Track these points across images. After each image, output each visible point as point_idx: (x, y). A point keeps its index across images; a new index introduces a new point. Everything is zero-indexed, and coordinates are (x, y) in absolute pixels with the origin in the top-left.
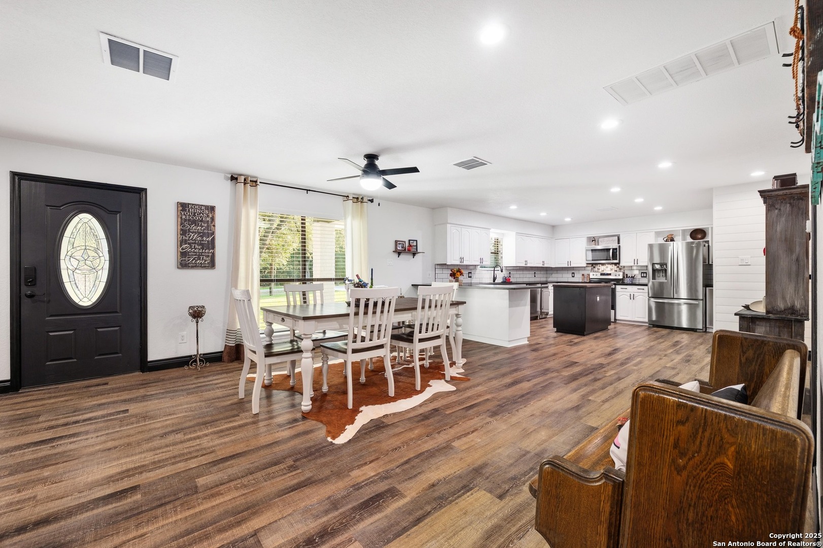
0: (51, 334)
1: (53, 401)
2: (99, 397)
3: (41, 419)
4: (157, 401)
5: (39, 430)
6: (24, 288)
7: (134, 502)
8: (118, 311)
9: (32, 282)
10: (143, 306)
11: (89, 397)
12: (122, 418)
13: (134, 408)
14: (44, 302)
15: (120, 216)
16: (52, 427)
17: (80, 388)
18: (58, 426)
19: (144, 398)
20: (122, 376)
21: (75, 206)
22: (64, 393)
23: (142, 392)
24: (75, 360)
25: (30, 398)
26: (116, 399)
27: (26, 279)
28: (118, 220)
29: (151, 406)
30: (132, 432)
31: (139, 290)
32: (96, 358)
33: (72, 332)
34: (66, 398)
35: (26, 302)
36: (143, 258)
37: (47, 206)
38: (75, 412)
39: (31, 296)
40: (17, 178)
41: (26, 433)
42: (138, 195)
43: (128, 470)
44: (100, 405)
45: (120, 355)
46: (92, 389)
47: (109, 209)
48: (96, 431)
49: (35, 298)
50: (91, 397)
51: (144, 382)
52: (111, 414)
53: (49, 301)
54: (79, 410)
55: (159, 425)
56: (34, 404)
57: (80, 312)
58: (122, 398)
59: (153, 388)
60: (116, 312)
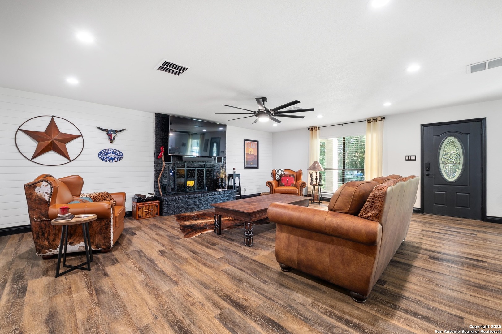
0: (436, 192)
1: (438, 221)
2: (459, 225)
3: (435, 225)
4: (494, 236)
5: (436, 229)
6: (425, 171)
7: (484, 265)
8: (468, 185)
9: (428, 169)
10: (483, 184)
11: (454, 224)
12: (473, 236)
13: (479, 234)
14: (433, 178)
15: (469, 135)
16: (441, 229)
17: (449, 219)
18: (443, 230)
19: (485, 232)
20: (470, 220)
21: (446, 134)
22: (442, 219)
23: (484, 229)
24: (446, 206)
25: (428, 217)
26: (468, 228)
27: (426, 168)
28: (468, 138)
29: (489, 236)
30: (480, 243)
31: (480, 175)
32: (456, 207)
33: (444, 193)
34: (444, 221)
35: (426, 177)
36: (483, 157)
37: (434, 136)
38: (449, 227)
39: (428, 175)
40: (423, 126)
41: (431, 228)
42: (480, 122)
43: (480, 255)
44: (460, 228)
45: (469, 208)
46: (455, 221)
47: (463, 133)
48: (460, 237)
49: (429, 176)
50: (455, 224)
51: (484, 226)
52: (467, 233)
53: (435, 178)
54: (451, 227)
55: (496, 246)
56: (431, 219)
57: (448, 184)
58: (472, 229)
59: (491, 230)
60: (467, 186)
